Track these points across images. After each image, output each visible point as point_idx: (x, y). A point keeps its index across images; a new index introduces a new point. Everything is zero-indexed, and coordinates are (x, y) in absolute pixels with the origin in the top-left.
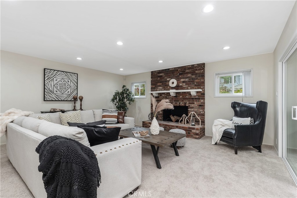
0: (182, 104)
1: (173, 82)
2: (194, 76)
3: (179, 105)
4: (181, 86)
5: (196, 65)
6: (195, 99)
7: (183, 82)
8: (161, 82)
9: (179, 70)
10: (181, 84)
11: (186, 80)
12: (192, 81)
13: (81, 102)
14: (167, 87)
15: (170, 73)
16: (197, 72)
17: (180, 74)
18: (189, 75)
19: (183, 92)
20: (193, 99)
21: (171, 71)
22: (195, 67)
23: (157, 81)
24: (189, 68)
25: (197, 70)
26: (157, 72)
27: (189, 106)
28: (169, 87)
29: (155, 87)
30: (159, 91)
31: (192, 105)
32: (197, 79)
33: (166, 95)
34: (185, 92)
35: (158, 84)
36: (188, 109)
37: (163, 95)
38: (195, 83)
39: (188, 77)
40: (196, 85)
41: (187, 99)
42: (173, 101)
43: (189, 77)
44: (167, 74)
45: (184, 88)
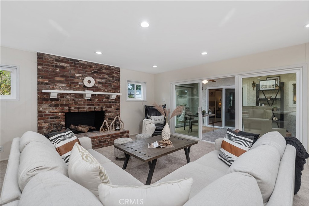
0: (98, 108)
1: (89, 81)
2: (111, 79)
3: (93, 110)
4: (97, 87)
5: (113, 68)
6: (113, 102)
7: (99, 83)
8: (62, 76)
9: (93, 67)
10: (96, 85)
11: (103, 81)
12: (109, 84)
14: (75, 86)
15: (80, 67)
16: (114, 74)
17: (95, 72)
18: (106, 76)
19: (99, 95)
20: (110, 102)
21: (81, 64)
22: (112, 70)
23: (54, 73)
24: (106, 69)
25: (113, 73)
26: (54, 57)
27: (107, 110)
28: (78, 86)
29: (50, 81)
30: (60, 89)
31: (109, 110)
32: (114, 82)
33: (73, 96)
34: (101, 95)
35: (58, 79)
36: (106, 114)
37: (68, 97)
38: (113, 86)
39: (104, 78)
40: (113, 89)
41: (104, 102)
42: (86, 105)
43: (106, 79)
44: (74, 66)
45: (101, 90)
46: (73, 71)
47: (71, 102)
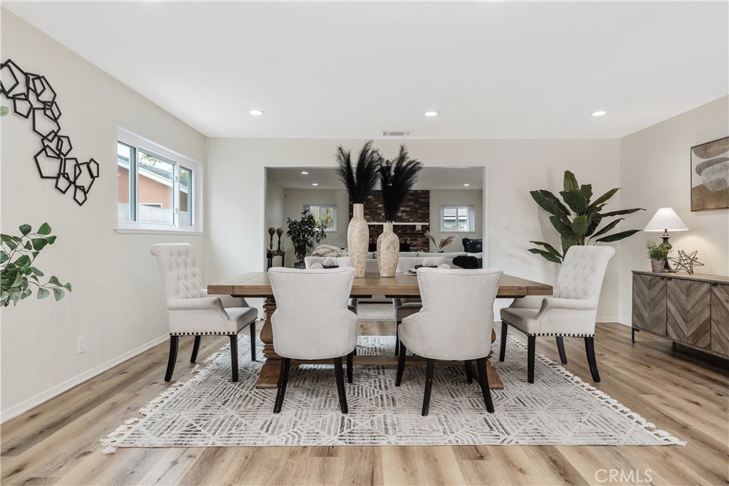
0: (401, 241)
2: (417, 205)
4: (400, 217)
5: (420, 192)
7: (403, 211)
8: (367, 209)
10: (399, 215)
11: (407, 209)
12: (414, 212)
13: (279, 237)
16: (421, 200)
18: (411, 203)
20: (416, 234)
22: (419, 194)
25: (421, 198)
27: (411, 243)
28: (381, 217)
31: (416, 243)
32: (421, 209)
33: (376, 228)
36: (410, 248)
37: (372, 228)
38: (419, 215)
39: (409, 206)
40: (419, 217)
41: (408, 234)
43: (411, 206)
44: (378, 197)
45: (405, 219)
46: (376, 203)
47: (374, 233)
